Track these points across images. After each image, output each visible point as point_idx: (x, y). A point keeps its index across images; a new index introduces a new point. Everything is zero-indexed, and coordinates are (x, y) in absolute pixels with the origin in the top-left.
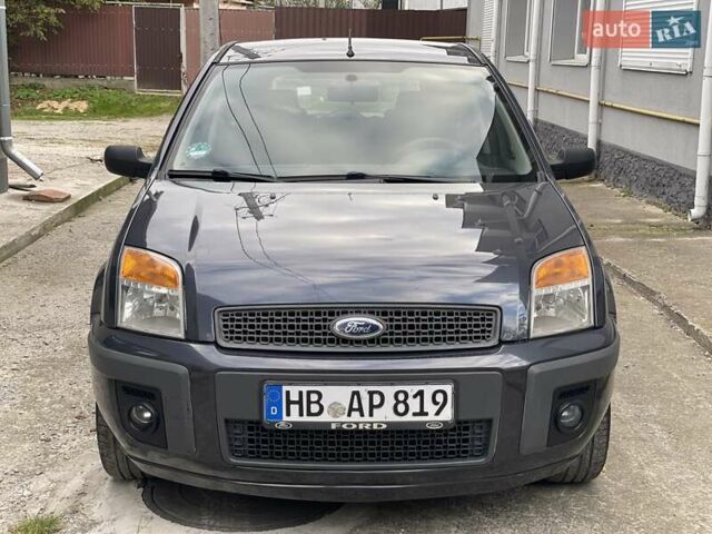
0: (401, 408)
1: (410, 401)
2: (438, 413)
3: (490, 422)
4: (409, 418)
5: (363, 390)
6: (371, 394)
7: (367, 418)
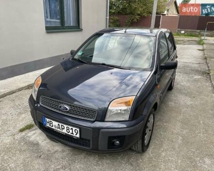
0: (68, 131)
1: (70, 130)
2: (76, 135)
3: (89, 140)
4: (70, 134)
5: (60, 124)
6: (62, 125)
7: (61, 131)
